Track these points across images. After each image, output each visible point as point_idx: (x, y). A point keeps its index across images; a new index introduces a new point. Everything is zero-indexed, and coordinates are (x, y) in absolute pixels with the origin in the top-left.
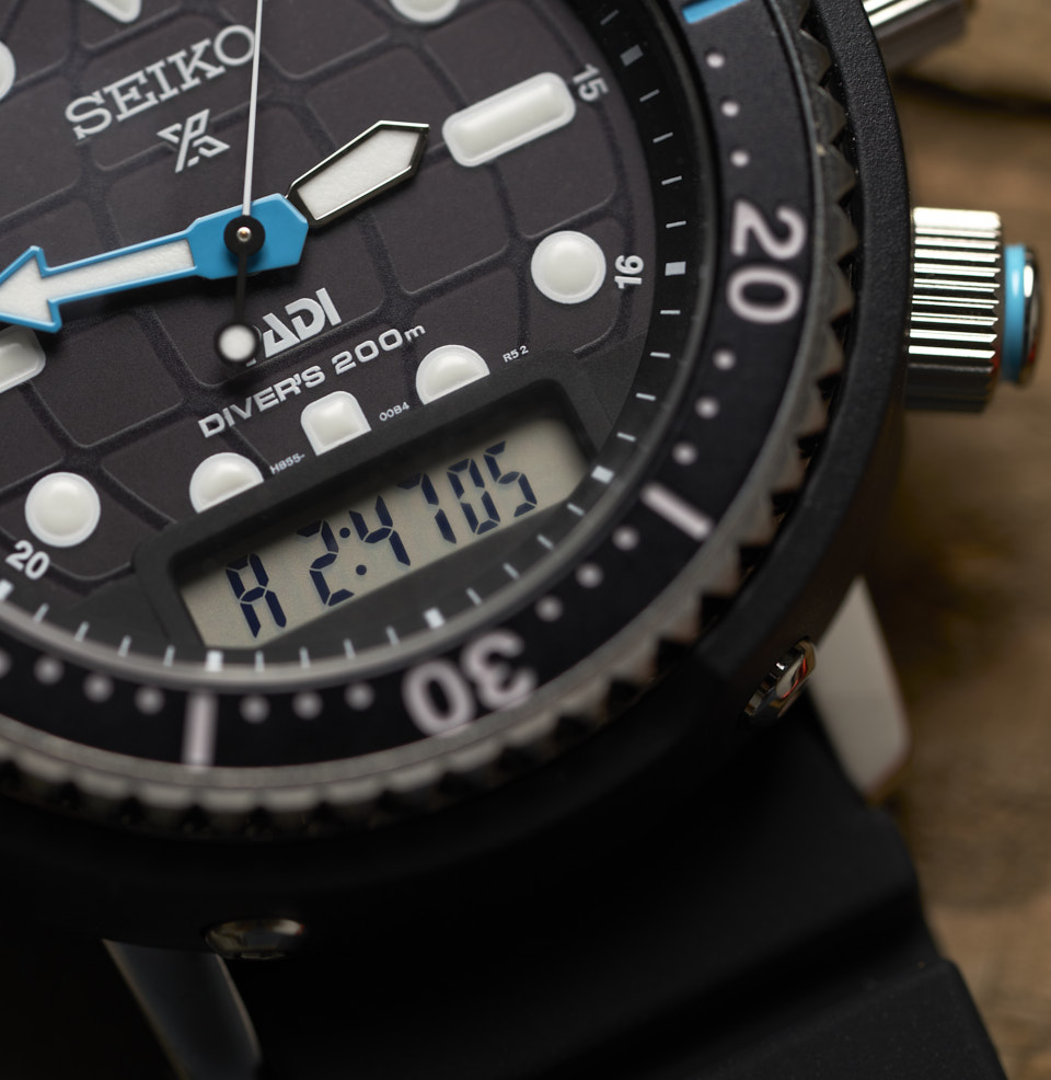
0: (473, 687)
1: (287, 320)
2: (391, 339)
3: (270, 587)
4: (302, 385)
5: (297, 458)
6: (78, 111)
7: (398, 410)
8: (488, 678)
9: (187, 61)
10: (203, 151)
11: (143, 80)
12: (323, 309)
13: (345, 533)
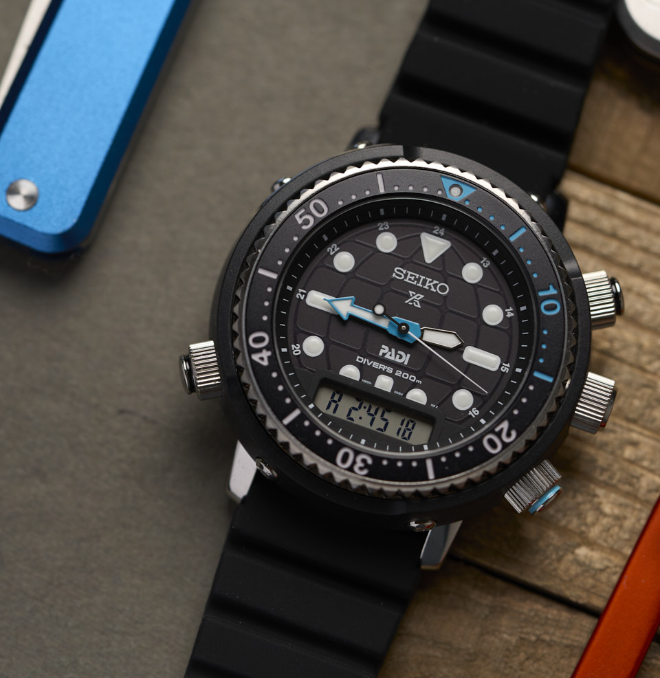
0: (354, 462)
1: (396, 354)
2: (412, 378)
3: (338, 403)
4: (386, 370)
5: (370, 383)
6: (398, 270)
7: (399, 393)
8: (359, 464)
9: (430, 282)
10: (414, 303)
11: (417, 277)
12: (405, 359)
13: (365, 407)
